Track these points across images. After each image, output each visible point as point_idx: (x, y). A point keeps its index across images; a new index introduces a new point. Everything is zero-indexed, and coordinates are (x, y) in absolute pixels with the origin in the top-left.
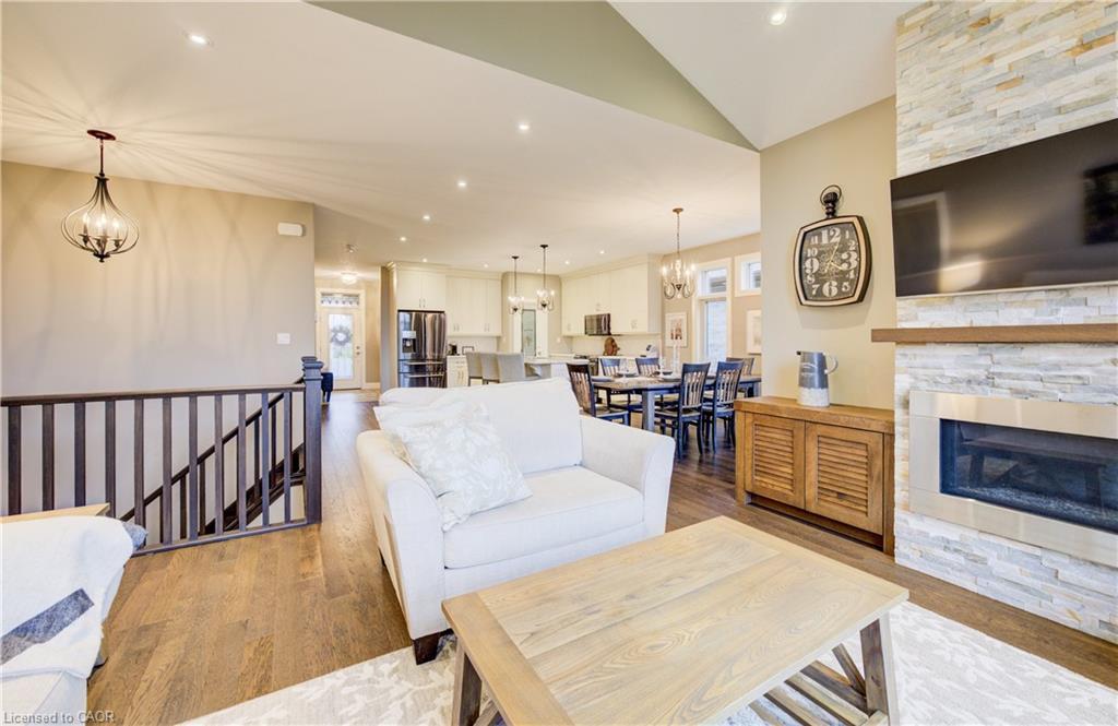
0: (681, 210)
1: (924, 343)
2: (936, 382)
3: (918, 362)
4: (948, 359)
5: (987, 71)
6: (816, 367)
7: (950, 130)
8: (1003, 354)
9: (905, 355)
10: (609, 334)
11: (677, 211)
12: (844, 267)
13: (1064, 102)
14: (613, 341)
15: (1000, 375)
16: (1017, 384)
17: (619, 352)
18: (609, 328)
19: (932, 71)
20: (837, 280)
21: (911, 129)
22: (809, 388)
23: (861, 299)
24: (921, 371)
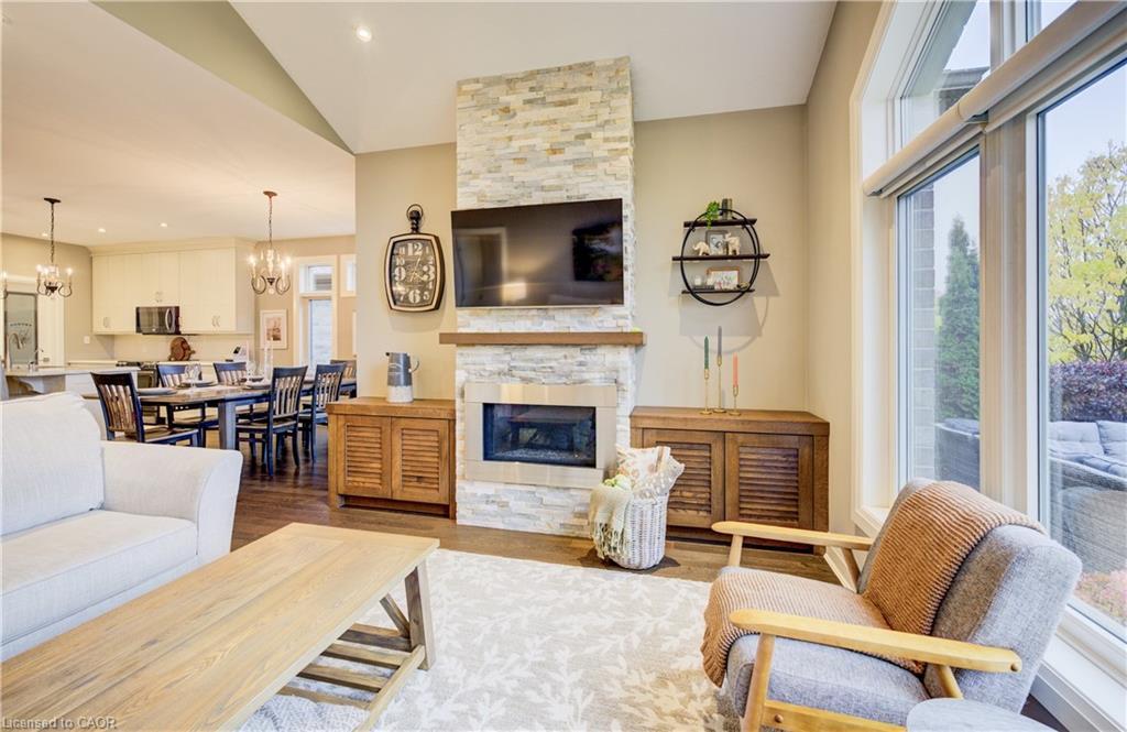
0: (275, 194)
1: (473, 345)
2: (481, 375)
3: (470, 360)
4: (487, 357)
5: (508, 147)
6: (401, 366)
7: (488, 182)
8: (517, 353)
9: (462, 354)
10: (178, 333)
11: (270, 194)
12: (425, 278)
13: (545, 183)
14: (184, 342)
15: (515, 367)
16: (523, 374)
17: (193, 356)
18: (177, 326)
19: (478, 133)
20: (419, 289)
21: (466, 173)
22: (396, 386)
23: (437, 307)
24: (472, 367)
